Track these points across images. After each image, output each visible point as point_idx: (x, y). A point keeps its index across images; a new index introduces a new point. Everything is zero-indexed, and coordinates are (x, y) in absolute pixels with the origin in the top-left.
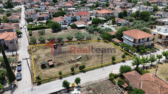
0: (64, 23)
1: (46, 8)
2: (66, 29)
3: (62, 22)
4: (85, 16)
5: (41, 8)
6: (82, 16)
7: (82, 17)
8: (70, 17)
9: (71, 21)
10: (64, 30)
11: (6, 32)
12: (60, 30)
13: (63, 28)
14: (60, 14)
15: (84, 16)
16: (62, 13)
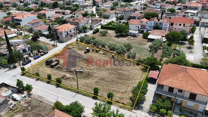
0: (141, 29)
1: (162, 7)
2: (134, 36)
3: (138, 27)
4: (180, 25)
5: (156, 5)
6: (175, 24)
7: (174, 26)
8: (153, 22)
9: (152, 28)
10: (131, 37)
11: (69, 24)
12: (126, 36)
13: (132, 34)
14: (148, 16)
15: (178, 24)
16: (150, 15)
